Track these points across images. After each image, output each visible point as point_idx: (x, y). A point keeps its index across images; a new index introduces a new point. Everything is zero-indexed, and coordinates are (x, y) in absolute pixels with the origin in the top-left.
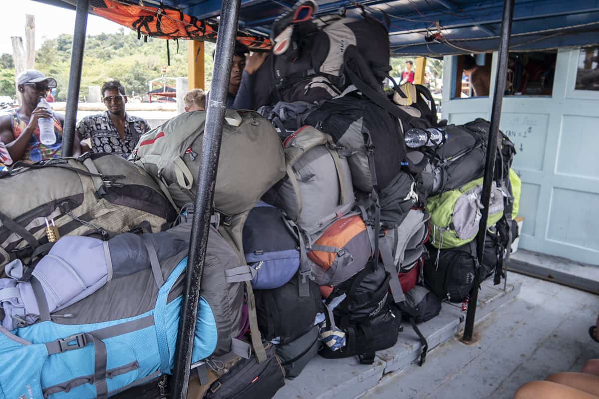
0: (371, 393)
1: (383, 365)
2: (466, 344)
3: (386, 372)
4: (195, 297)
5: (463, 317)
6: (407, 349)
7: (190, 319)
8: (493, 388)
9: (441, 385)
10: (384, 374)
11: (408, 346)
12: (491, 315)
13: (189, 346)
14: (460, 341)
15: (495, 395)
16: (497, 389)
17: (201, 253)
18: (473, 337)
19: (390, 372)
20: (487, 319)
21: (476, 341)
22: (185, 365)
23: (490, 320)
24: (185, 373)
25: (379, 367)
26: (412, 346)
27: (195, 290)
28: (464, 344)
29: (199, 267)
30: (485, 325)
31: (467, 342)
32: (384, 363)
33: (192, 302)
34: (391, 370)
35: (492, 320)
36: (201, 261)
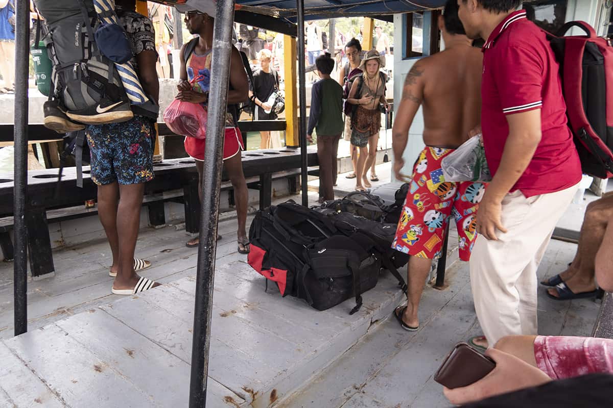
0: (361, 341)
1: (371, 313)
2: (440, 289)
3: (373, 321)
4: (212, 248)
5: (435, 266)
6: (390, 297)
7: (209, 271)
8: (470, 324)
9: (424, 327)
10: (372, 323)
11: (390, 295)
12: (456, 262)
13: (209, 299)
14: (434, 287)
15: (472, 329)
16: (473, 324)
17: (216, 202)
18: (445, 283)
19: (377, 321)
20: (454, 266)
21: (448, 286)
22: (206, 318)
23: (457, 267)
24: (206, 327)
25: (367, 316)
26: (394, 295)
27: (212, 241)
28: (437, 290)
29: (215, 216)
30: (453, 271)
31: (440, 288)
32: (372, 312)
33: (210, 254)
34: (377, 319)
35: (458, 267)
36: (216, 211)
